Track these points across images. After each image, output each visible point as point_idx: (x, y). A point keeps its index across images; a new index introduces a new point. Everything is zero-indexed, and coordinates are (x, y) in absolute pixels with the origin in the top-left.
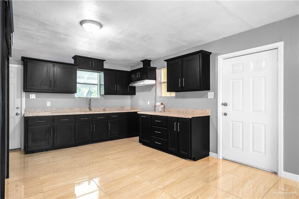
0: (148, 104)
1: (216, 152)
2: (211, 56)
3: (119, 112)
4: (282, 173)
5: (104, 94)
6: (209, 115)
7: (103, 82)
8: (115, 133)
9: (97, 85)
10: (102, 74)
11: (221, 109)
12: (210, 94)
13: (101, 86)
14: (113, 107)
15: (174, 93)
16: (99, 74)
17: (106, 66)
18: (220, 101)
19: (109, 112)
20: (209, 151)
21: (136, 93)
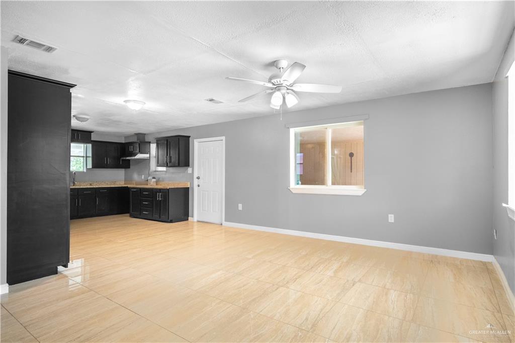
0: (143, 178)
1: (193, 217)
2: (190, 139)
3: (109, 186)
4: (224, 223)
5: (91, 167)
6: (189, 186)
7: (90, 154)
8: (103, 209)
9: (83, 157)
10: (90, 146)
11: (196, 182)
12: (190, 170)
13: (88, 158)
14: (103, 182)
15: (165, 168)
16: (85, 145)
17: (94, 137)
18: (196, 175)
19: (97, 187)
20: (188, 216)
21: (131, 166)
